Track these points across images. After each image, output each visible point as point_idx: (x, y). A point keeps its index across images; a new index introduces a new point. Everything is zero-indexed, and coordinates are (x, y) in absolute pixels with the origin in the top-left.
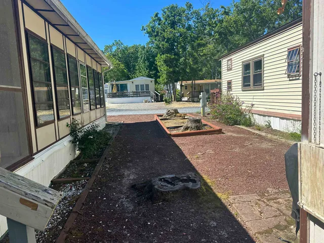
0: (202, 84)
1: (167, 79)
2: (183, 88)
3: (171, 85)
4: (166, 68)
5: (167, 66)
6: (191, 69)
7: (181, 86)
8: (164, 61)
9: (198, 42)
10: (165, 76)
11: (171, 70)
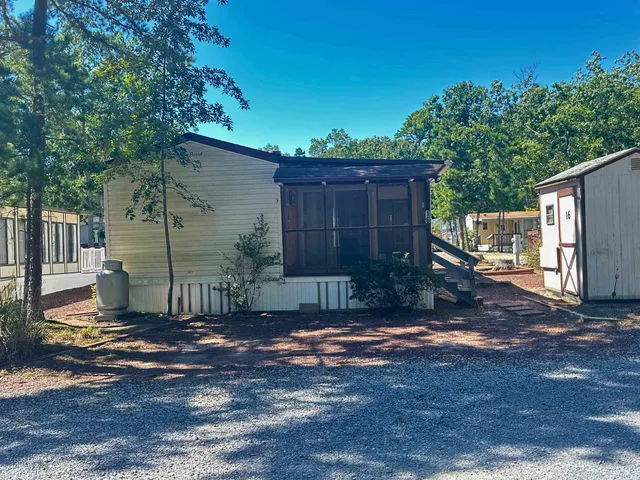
0: (519, 220)
1: (451, 211)
2: (481, 227)
3: (457, 221)
4: (450, 192)
5: (452, 188)
6: (498, 194)
7: (477, 223)
8: (447, 180)
9: (512, 148)
10: (447, 206)
11: (460, 195)
